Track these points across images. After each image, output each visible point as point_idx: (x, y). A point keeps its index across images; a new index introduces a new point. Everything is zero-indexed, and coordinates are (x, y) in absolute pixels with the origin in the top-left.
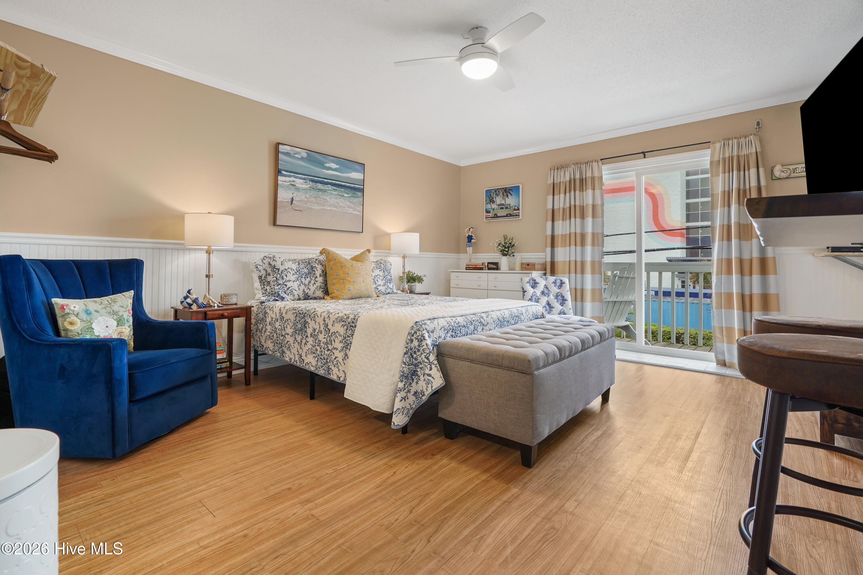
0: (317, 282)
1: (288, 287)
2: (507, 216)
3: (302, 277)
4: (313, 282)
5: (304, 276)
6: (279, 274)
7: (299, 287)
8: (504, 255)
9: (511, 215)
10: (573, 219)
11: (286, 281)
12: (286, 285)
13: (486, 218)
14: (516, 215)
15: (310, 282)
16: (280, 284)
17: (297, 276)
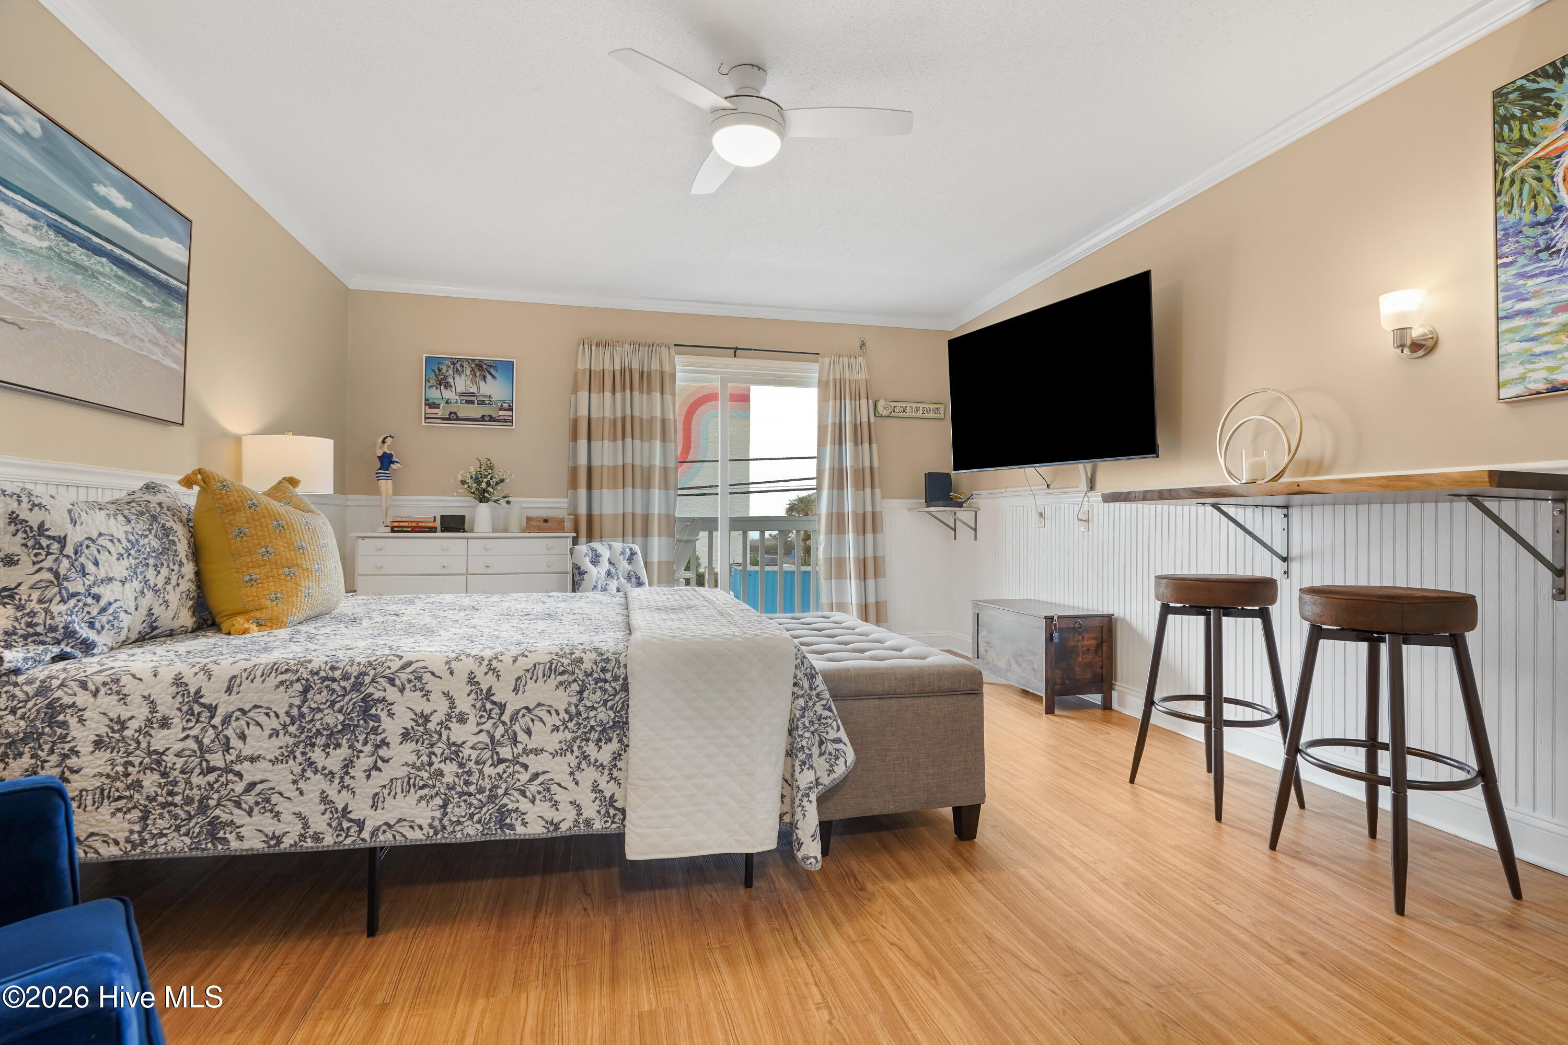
1: (103, 603)
2: (482, 419)
3: (147, 565)
4: (174, 580)
6: (67, 556)
7: (140, 599)
8: (484, 499)
9: (492, 419)
10: (628, 440)
11: (96, 583)
12: (97, 598)
13: (426, 418)
14: (505, 421)
15: (167, 581)
16: (74, 596)
17: (133, 562)
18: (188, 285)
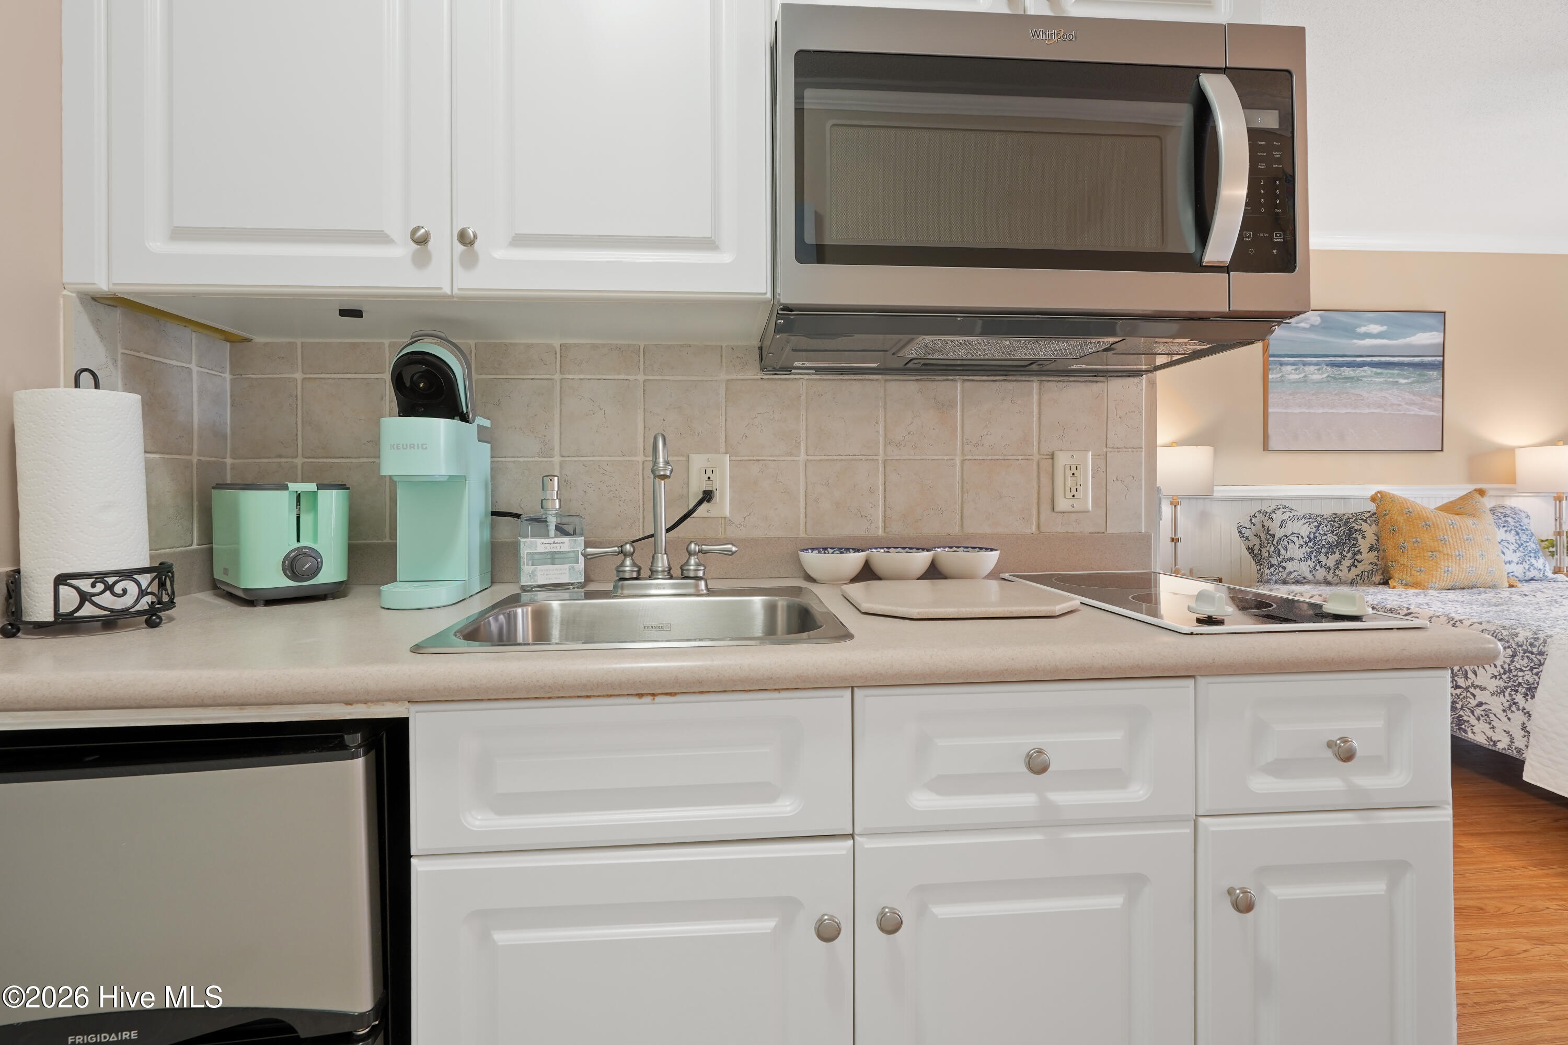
0: (1359, 562)
4: (1347, 562)
5: (1324, 550)
6: (1274, 545)
7: (1314, 572)
11: (1284, 560)
15: (1339, 563)
16: (1273, 566)
17: (1309, 550)
18: (1443, 356)
